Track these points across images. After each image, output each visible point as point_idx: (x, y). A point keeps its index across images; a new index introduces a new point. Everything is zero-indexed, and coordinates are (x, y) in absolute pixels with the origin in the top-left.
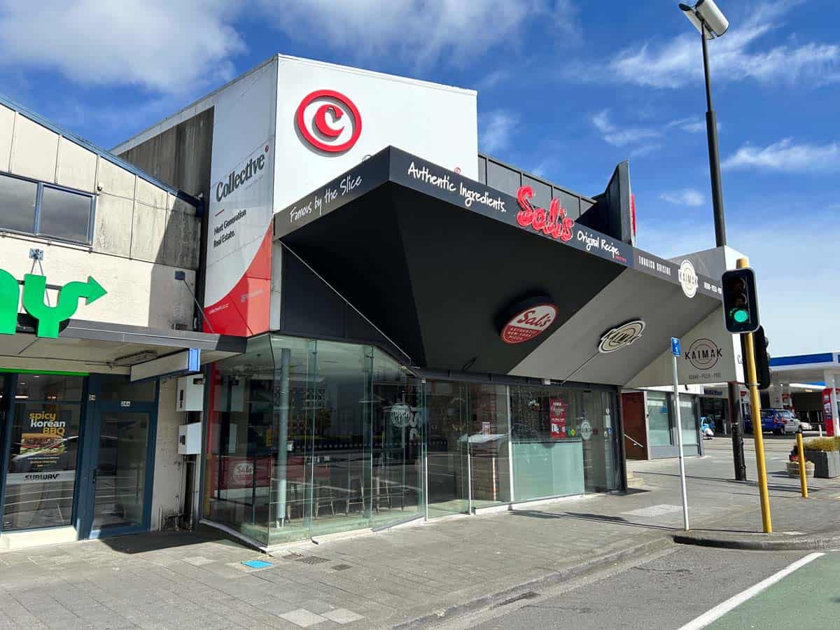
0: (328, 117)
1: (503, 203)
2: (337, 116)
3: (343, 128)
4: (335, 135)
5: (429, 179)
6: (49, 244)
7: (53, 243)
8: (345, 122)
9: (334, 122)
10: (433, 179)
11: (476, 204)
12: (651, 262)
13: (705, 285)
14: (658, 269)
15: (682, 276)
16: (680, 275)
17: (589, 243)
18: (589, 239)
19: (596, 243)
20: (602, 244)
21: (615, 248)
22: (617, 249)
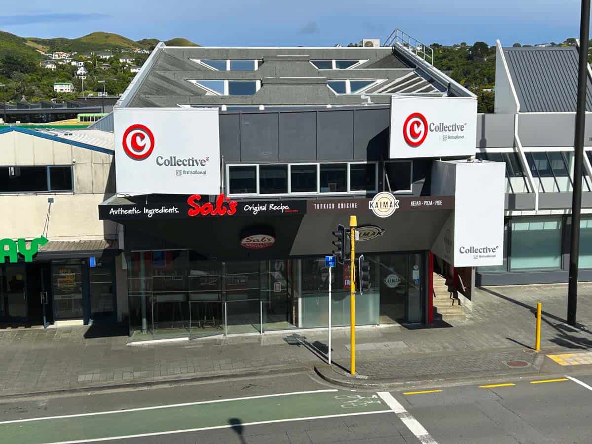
0: (138, 139)
1: (177, 208)
2: (143, 137)
3: (145, 145)
4: (142, 148)
5: (123, 212)
6: (55, 195)
7: (57, 193)
8: (147, 140)
9: (141, 140)
10: (125, 212)
11: (155, 215)
12: (330, 205)
13: (412, 204)
14: (339, 207)
15: (374, 205)
16: (371, 205)
17: (256, 210)
18: (256, 207)
19: (264, 208)
20: (270, 207)
21: (285, 206)
22: (287, 206)
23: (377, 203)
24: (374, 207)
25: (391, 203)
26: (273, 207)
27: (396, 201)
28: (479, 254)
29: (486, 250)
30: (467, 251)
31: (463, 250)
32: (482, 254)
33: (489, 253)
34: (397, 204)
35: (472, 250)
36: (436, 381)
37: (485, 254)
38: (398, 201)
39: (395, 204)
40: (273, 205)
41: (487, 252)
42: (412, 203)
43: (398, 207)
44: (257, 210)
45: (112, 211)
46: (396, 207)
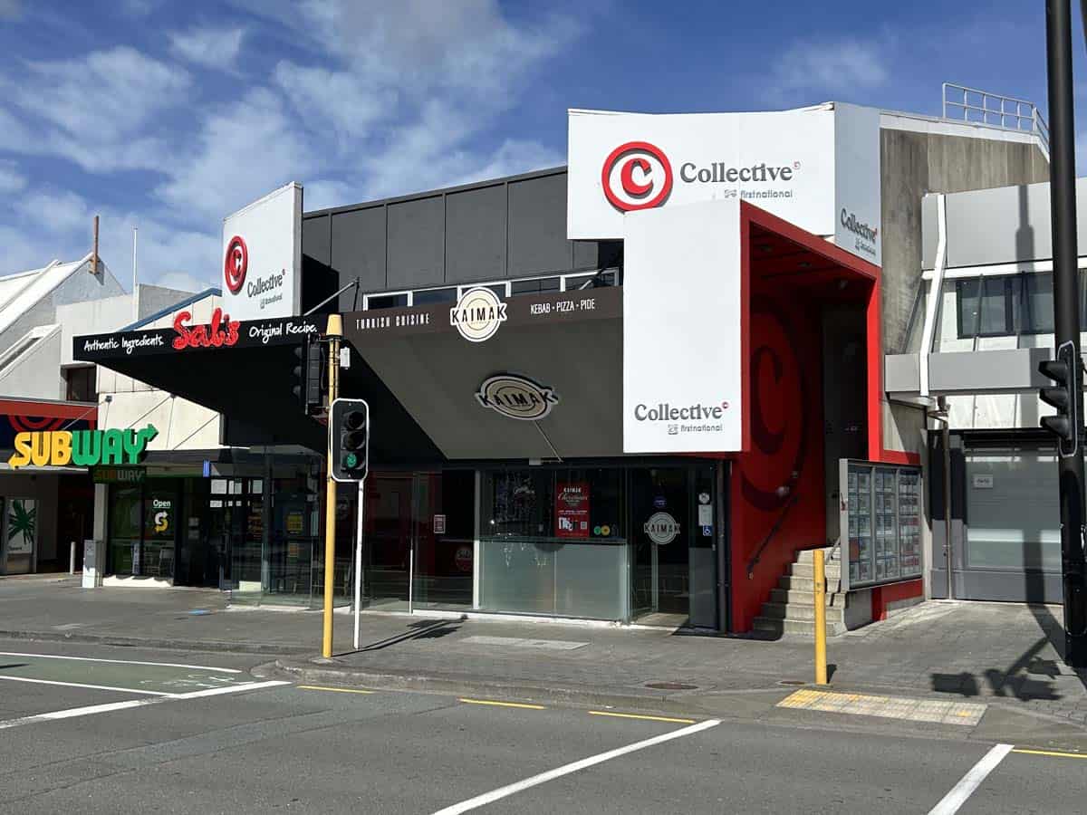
1: (161, 338)
5: (99, 347)
10: (101, 346)
11: (136, 349)
12: (383, 319)
13: (534, 310)
14: (398, 324)
15: (460, 316)
16: (454, 316)
17: (267, 334)
18: (267, 331)
19: (278, 332)
20: (288, 329)
21: (310, 325)
22: (313, 326)
23: (465, 311)
24: (460, 319)
25: (492, 310)
26: (291, 329)
27: (501, 305)
28: (680, 422)
29: (697, 411)
30: (653, 414)
31: (642, 413)
32: (689, 422)
33: (704, 421)
34: (503, 312)
35: (664, 413)
36: (410, 679)
37: (696, 423)
38: (505, 305)
39: (499, 312)
40: (291, 324)
41: (699, 418)
42: (532, 309)
43: (506, 317)
44: (268, 336)
45: (88, 346)
46: (501, 319)
